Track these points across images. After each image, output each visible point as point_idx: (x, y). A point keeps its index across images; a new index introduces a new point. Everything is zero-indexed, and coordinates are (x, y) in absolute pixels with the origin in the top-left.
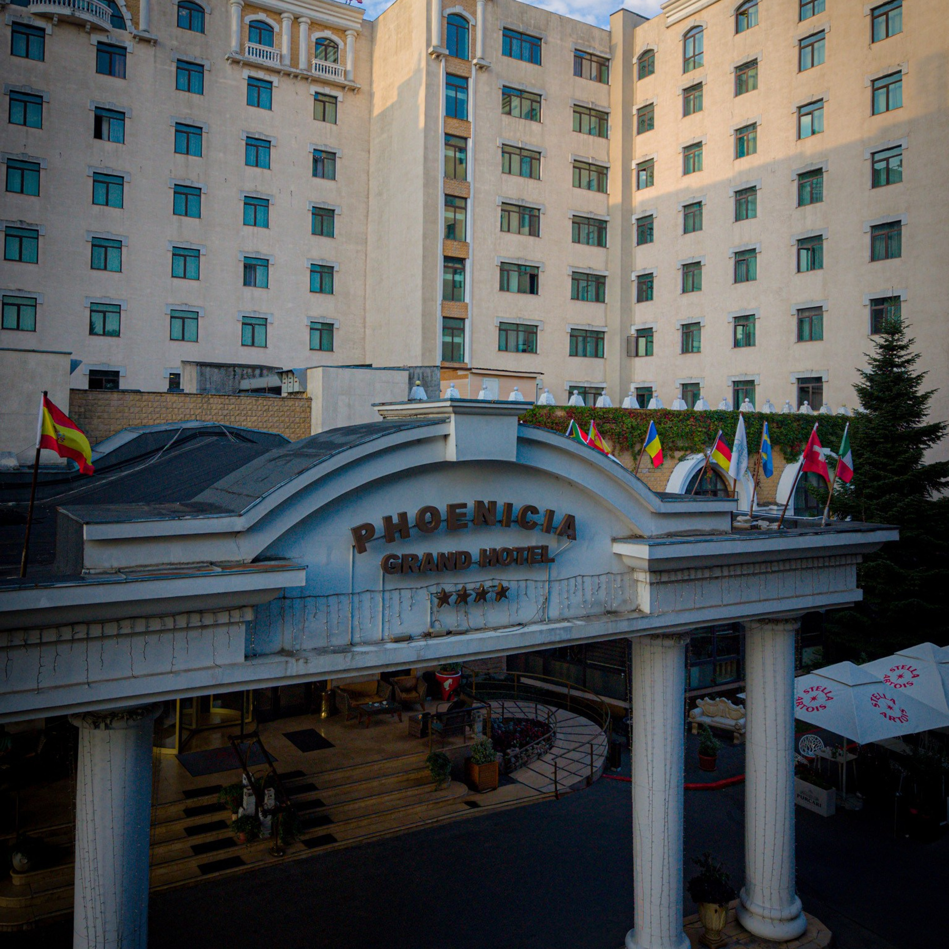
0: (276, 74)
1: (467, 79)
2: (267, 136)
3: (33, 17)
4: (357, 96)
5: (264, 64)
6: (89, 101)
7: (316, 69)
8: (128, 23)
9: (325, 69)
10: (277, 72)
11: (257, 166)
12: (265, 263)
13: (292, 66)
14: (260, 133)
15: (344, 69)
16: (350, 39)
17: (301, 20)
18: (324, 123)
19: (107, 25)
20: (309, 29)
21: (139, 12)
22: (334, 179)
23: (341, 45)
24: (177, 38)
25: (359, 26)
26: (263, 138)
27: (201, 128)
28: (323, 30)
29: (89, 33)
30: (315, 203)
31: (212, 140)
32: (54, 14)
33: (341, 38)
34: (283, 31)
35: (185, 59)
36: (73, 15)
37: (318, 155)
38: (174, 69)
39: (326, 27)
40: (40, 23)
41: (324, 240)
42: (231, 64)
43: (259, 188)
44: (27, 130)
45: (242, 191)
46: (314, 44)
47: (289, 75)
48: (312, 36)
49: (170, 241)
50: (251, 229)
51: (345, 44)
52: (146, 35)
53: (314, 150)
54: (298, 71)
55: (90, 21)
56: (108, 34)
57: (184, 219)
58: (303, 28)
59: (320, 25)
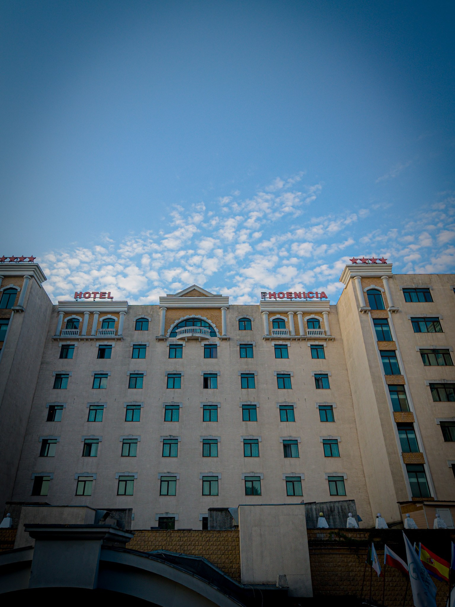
0: (289, 341)
1: (386, 319)
2: (288, 372)
3: (178, 340)
4: (334, 342)
5: (281, 337)
6: (201, 371)
7: (309, 334)
8: (217, 334)
9: (314, 333)
10: (289, 339)
11: (284, 388)
12: (296, 442)
13: (296, 335)
14: (284, 371)
15: (324, 330)
16: (325, 316)
17: (298, 313)
18: (318, 360)
19: (208, 337)
20: (302, 316)
21: (222, 328)
22: (329, 388)
23: (321, 320)
24: (239, 335)
25: (329, 308)
26: (286, 373)
27: (254, 374)
28: (310, 315)
29: (200, 342)
30: (320, 403)
31: (260, 379)
32: (185, 337)
33: (320, 316)
34: (290, 320)
35: (243, 343)
36: (192, 336)
37: (318, 377)
38: (238, 349)
39: (311, 313)
40: (180, 342)
41: (328, 424)
42: (265, 341)
43: (287, 400)
44: (174, 391)
45: (278, 403)
46: (306, 322)
47: (295, 339)
48: (305, 319)
49: (242, 436)
50: (285, 423)
51: (323, 319)
52: (225, 337)
53: (315, 374)
54: (299, 337)
55: (200, 337)
56: (209, 340)
57: (249, 423)
58: (299, 317)
59: (308, 313)
